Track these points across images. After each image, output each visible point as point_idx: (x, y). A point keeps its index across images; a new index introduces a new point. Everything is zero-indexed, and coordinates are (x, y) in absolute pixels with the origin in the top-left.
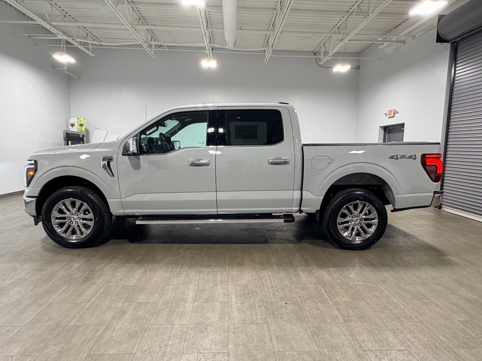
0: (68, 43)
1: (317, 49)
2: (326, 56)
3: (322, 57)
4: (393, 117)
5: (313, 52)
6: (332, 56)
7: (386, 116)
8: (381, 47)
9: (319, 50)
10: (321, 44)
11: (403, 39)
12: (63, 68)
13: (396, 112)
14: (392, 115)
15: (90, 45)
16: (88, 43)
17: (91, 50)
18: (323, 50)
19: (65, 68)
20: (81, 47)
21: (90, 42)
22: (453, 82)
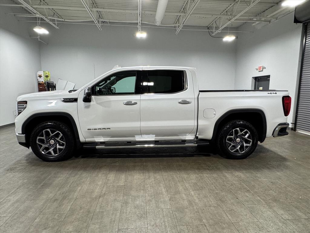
0: (42, 19)
1: (210, 25)
2: (217, 30)
3: (214, 31)
4: (262, 71)
5: (207, 27)
6: (221, 30)
7: (257, 70)
8: (254, 24)
9: (212, 25)
10: (213, 22)
11: (269, 19)
12: (38, 38)
13: (264, 68)
14: (262, 70)
15: (56, 21)
16: (55, 19)
17: (56, 24)
18: (214, 25)
19: (38, 37)
20: (51, 23)
21: (56, 19)
22: (304, 49)
